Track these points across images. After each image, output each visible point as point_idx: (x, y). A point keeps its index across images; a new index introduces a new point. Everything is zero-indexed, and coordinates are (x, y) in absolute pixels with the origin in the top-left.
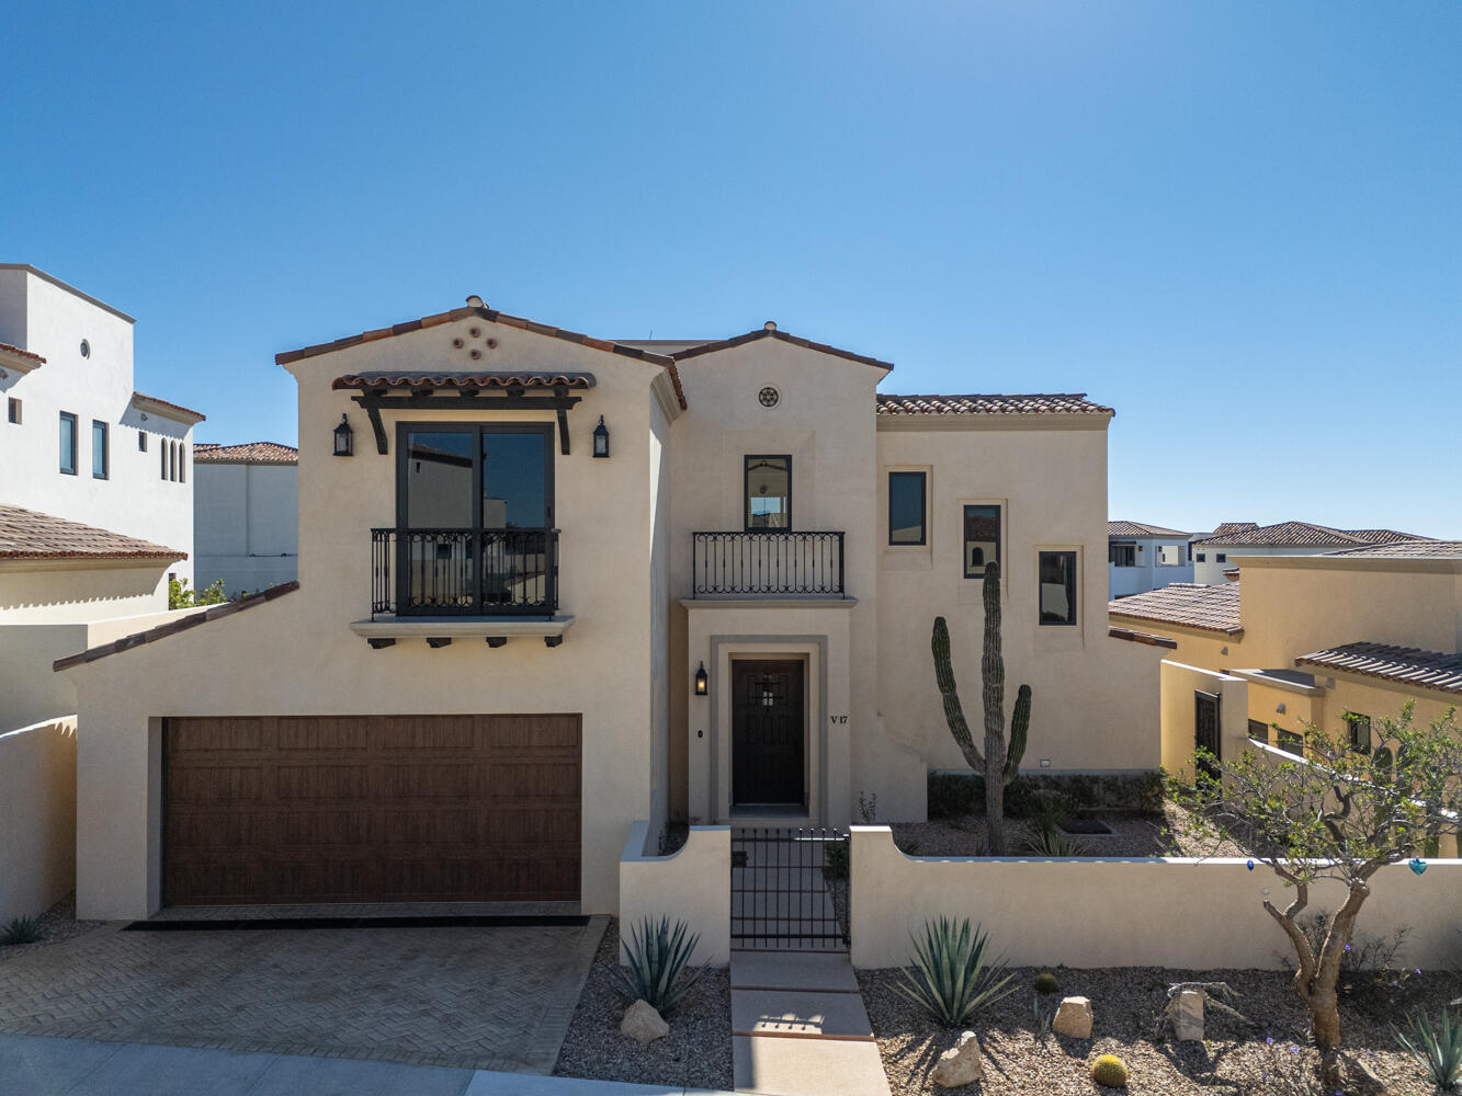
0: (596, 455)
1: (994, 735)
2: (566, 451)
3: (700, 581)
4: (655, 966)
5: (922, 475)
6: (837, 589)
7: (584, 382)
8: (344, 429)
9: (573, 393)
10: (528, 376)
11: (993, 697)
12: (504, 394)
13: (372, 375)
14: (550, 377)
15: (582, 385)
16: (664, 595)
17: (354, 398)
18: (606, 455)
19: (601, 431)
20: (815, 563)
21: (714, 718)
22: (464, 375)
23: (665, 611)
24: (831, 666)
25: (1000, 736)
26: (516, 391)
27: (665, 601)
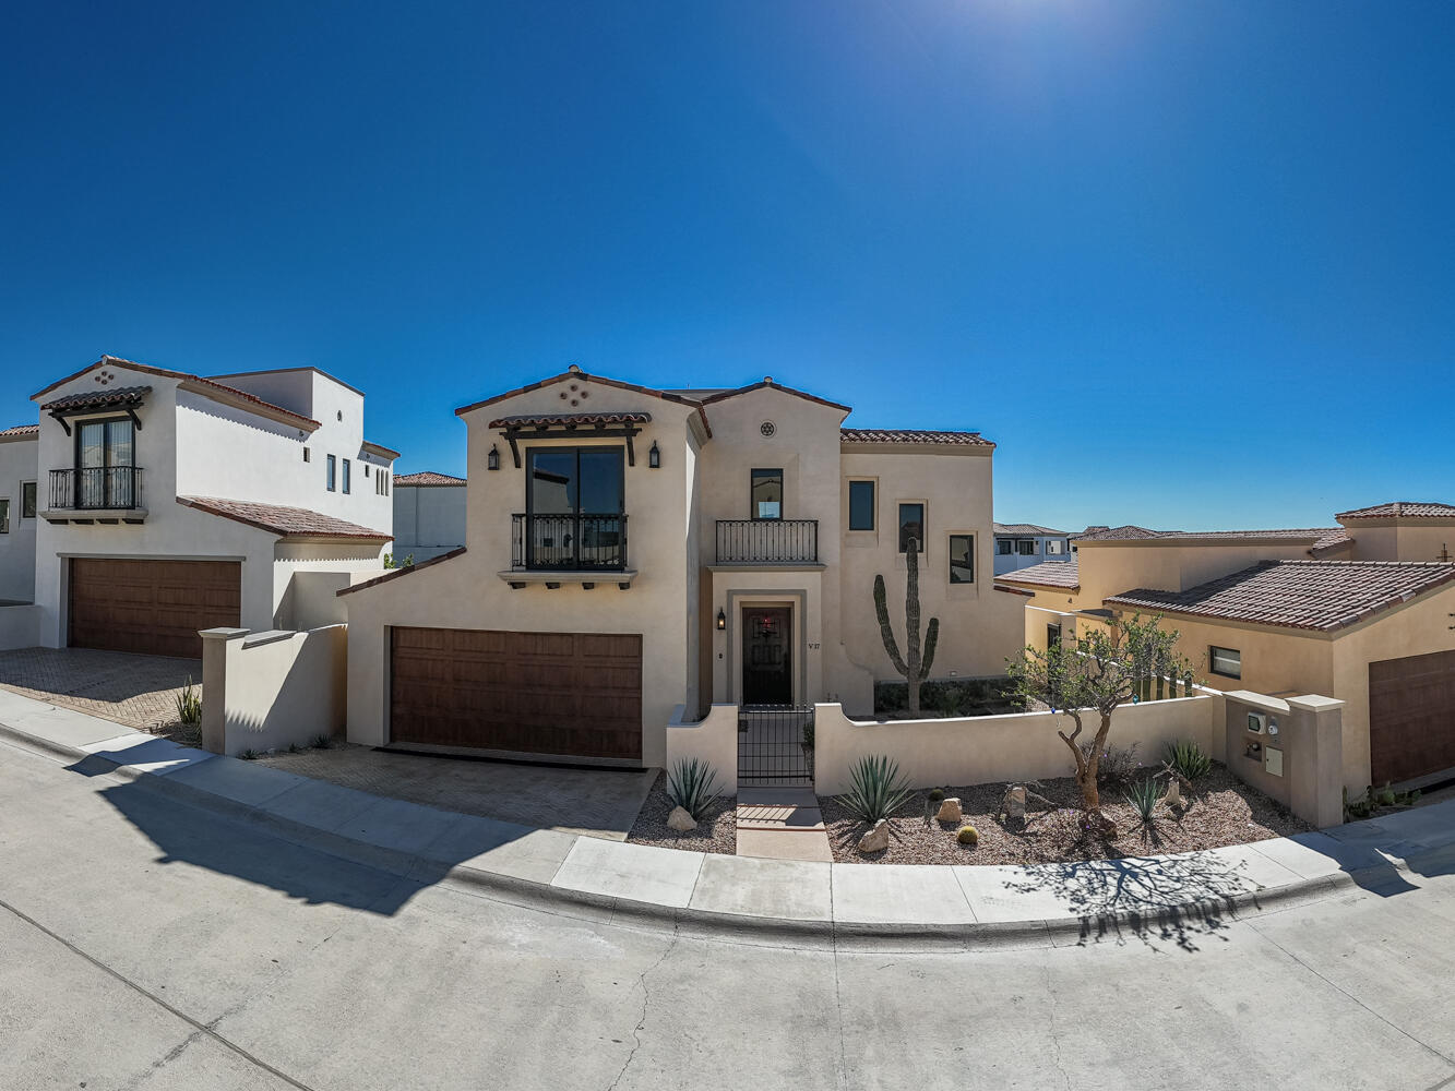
0: (652, 466)
1: (914, 651)
2: (632, 464)
3: (721, 554)
4: (689, 788)
5: (871, 484)
6: (813, 559)
7: (644, 418)
8: (494, 453)
9: (636, 426)
10: (607, 415)
11: (913, 625)
12: (593, 427)
13: (512, 419)
14: (621, 415)
15: (643, 420)
16: (696, 562)
17: (501, 434)
18: (658, 466)
19: (655, 450)
20: (800, 541)
21: (730, 647)
22: (568, 416)
23: (697, 573)
24: (809, 611)
25: (917, 651)
26: (600, 426)
27: (697, 567)
